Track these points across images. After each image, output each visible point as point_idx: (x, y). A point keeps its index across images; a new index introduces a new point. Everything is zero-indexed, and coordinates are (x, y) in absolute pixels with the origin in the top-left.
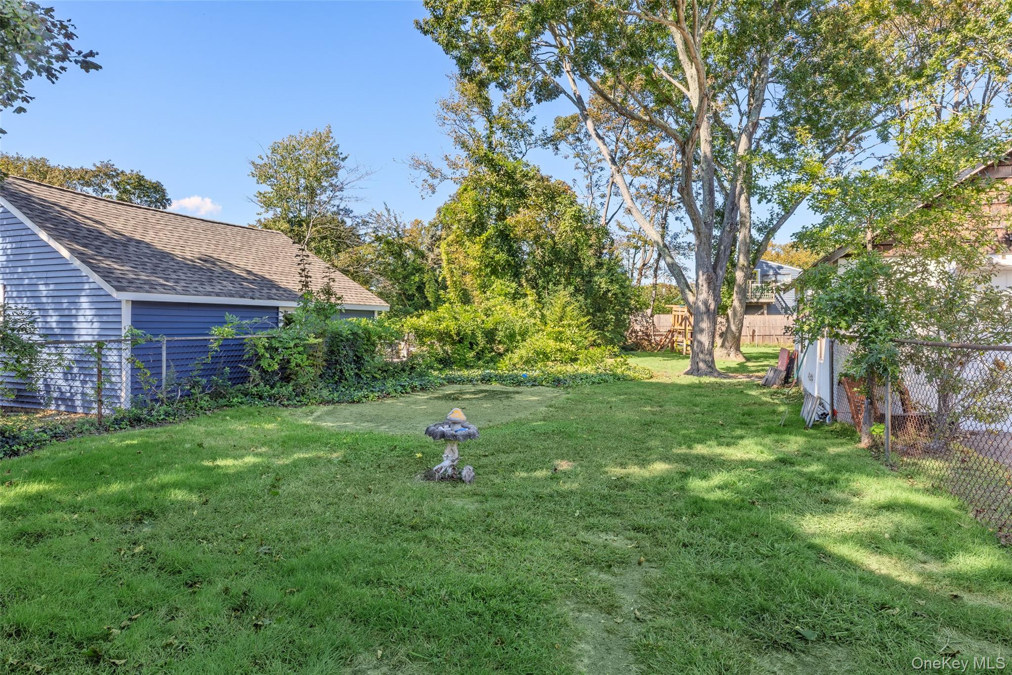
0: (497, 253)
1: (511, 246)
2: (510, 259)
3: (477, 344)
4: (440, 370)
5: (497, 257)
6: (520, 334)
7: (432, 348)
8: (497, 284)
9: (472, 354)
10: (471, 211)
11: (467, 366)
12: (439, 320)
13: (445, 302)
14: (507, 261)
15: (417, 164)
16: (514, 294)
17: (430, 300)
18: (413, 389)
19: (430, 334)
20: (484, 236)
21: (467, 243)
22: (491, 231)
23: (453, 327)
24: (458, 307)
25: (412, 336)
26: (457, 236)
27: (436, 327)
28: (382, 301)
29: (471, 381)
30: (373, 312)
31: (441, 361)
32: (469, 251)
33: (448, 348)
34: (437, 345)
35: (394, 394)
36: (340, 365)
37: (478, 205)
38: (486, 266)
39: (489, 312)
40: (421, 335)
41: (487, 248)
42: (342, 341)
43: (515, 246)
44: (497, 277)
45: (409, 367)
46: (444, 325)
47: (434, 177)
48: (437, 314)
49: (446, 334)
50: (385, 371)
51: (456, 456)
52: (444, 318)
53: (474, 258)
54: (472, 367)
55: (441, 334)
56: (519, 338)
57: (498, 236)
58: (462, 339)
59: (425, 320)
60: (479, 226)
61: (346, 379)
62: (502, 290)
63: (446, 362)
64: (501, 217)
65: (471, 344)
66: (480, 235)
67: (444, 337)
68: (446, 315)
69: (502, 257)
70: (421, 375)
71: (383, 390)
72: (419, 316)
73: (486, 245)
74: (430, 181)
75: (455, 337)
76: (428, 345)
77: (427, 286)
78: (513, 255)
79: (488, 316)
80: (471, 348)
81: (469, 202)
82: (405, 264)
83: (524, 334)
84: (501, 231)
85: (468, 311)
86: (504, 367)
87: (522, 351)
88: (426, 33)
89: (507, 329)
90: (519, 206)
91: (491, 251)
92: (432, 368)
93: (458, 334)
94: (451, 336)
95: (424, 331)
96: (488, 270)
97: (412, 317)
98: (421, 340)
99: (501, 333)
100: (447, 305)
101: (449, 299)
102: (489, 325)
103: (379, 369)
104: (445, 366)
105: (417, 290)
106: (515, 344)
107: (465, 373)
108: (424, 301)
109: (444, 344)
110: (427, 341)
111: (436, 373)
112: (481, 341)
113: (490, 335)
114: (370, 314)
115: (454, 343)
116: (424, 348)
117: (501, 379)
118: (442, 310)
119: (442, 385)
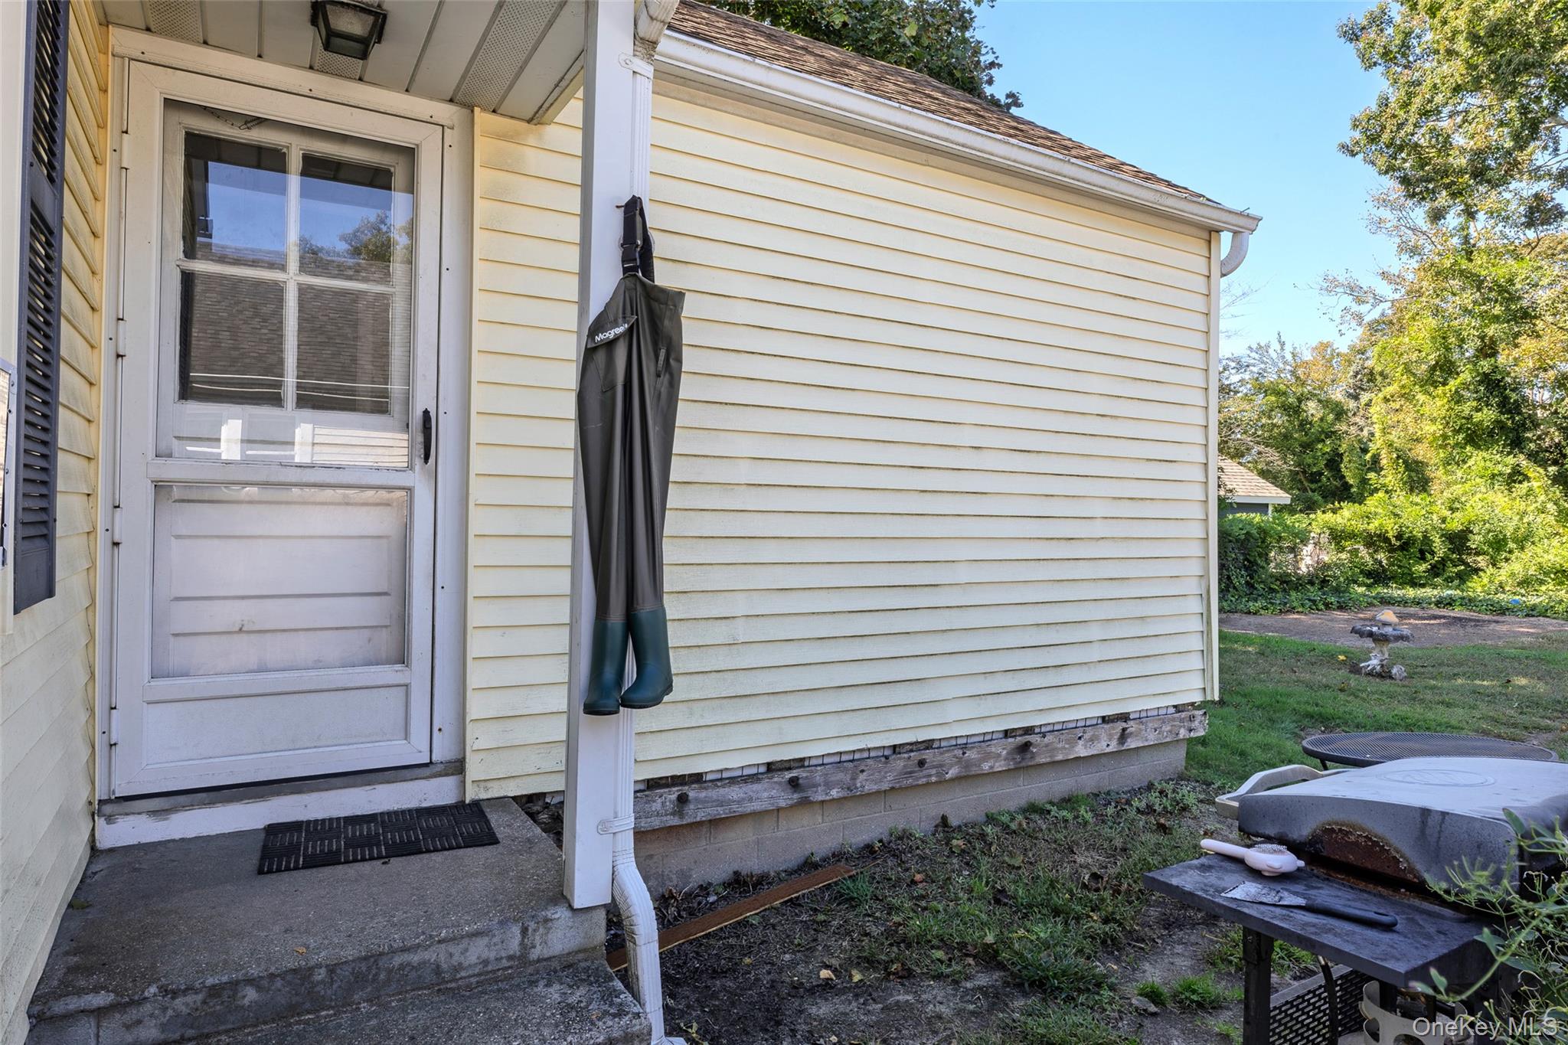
0: (1478, 410)
1: (1506, 398)
2: (1503, 418)
3: (1433, 553)
4: (1369, 586)
5: (1478, 417)
6: (1516, 540)
7: (1357, 556)
8: (1478, 459)
9: (1423, 567)
10: (1428, 346)
11: (1414, 584)
12: (1368, 517)
13: (1376, 490)
14: (1497, 422)
15: (1331, 286)
16: (1510, 475)
17: (1351, 482)
18: (1327, 606)
19: (1352, 536)
20: (1453, 384)
21: (1421, 397)
22: (1466, 376)
23: (1391, 528)
24: (1400, 498)
25: (1324, 539)
26: (1403, 387)
27: (1361, 527)
28: (1279, 491)
29: (1418, 603)
30: (1267, 505)
31: (1368, 574)
32: (1426, 410)
33: (1381, 556)
34: (1363, 552)
35: (1300, 609)
36: (1227, 570)
37: (1442, 338)
38: (1457, 432)
39: (1457, 505)
40: (1338, 537)
41: (1458, 402)
42: (1230, 541)
43: (1514, 396)
44: (1478, 447)
45: (1320, 579)
46: (1376, 523)
47: (1360, 301)
48: (1363, 508)
49: (1379, 536)
50: (1285, 582)
51: (1386, 656)
52: (1376, 514)
53: (1433, 420)
54: (1423, 586)
55: (1370, 536)
56: (1511, 545)
57: (1481, 382)
58: (1407, 545)
59: (1345, 515)
60: (1445, 368)
61: (1235, 588)
62: (1486, 469)
63: (1378, 576)
64: (1488, 349)
65: (1422, 552)
66: (1444, 384)
67: (1375, 541)
68: (1380, 510)
69: (1487, 416)
70: (1337, 590)
71: (1286, 603)
72: (1334, 512)
73: (1457, 398)
74: (1355, 308)
75: (1393, 541)
76: (1350, 552)
77: (1346, 459)
78: (1509, 412)
79: (1453, 510)
80: (1423, 558)
81: (1424, 334)
82: (1304, 424)
83: (1522, 542)
84: (1486, 375)
85: (1417, 504)
86: (1477, 587)
87: (1518, 565)
88: (1353, 154)
89: (1490, 531)
90: (1517, 335)
91: (1467, 408)
92: (1355, 582)
93: (1399, 537)
94: (1387, 540)
95: (1343, 531)
96: (1461, 437)
97: (1324, 512)
98: (1338, 543)
99: (1479, 538)
100: (1381, 494)
101: (1384, 486)
102: (1455, 524)
103: (1277, 580)
104: (1375, 582)
105: (1326, 465)
106: (1504, 555)
107: (1411, 593)
108: (1337, 483)
109: (1376, 551)
110: (1348, 544)
111: (1361, 590)
112: (1440, 548)
113: (1458, 540)
114: (1262, 508)
115: (1392, 550)
116: (1343, 556)
117: (1469, 602)
118: (1372, 503)
119: (1371, 605)
